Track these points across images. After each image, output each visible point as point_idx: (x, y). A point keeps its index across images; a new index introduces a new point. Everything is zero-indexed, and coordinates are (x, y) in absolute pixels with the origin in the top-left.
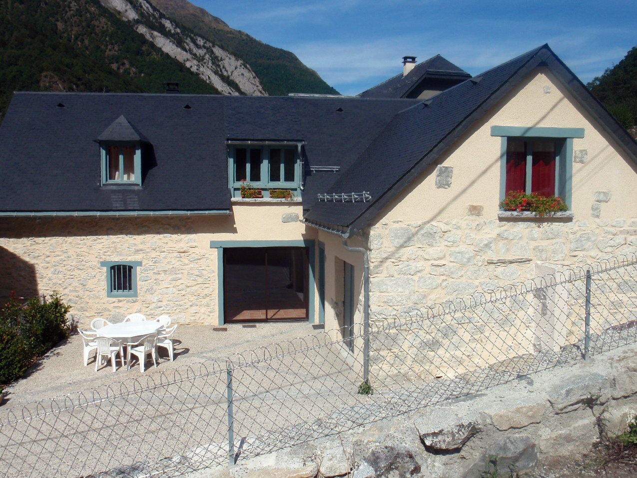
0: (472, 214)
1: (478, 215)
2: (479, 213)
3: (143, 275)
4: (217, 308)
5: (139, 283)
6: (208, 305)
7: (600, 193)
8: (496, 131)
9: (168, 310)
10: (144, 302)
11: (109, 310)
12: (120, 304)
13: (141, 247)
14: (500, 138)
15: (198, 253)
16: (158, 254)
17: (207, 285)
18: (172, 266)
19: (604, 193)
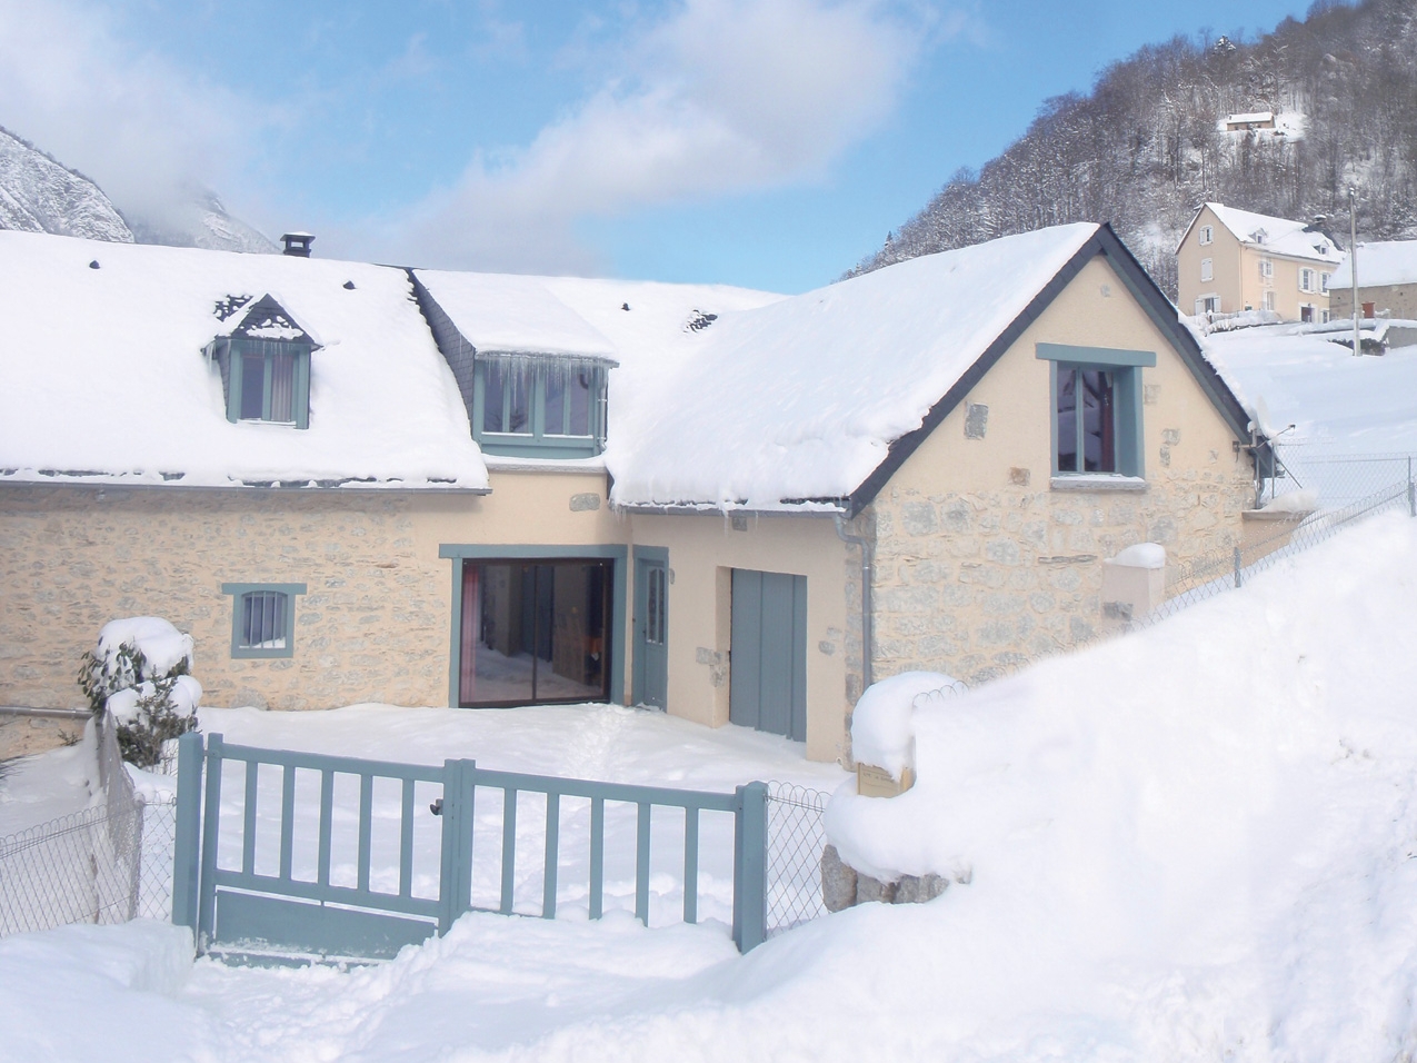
0: (1015, 483)
1: (1024, 482)
2: (1024, 481)
3: (305, 611)
4: (446, 679)
5: (299, 629)
6: (429, 673)
7: (1167, 431)
8: (1043, 351)
9: (352, 684)
10: (305, 667)
11: (232, 685)
12: (257, 673)
13: (306, 554)
14: (1047, 362)
15: (415, 568)
16: (339, 568)
17: (427, 633)
18: (363, 594)
19: (1173, 431)
